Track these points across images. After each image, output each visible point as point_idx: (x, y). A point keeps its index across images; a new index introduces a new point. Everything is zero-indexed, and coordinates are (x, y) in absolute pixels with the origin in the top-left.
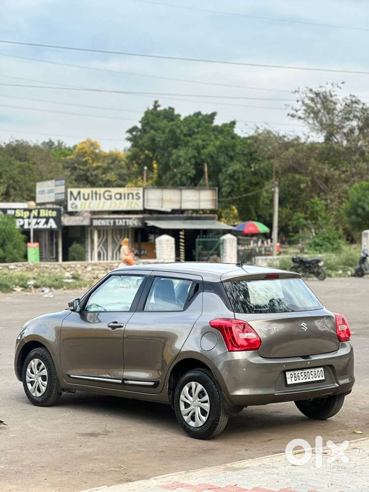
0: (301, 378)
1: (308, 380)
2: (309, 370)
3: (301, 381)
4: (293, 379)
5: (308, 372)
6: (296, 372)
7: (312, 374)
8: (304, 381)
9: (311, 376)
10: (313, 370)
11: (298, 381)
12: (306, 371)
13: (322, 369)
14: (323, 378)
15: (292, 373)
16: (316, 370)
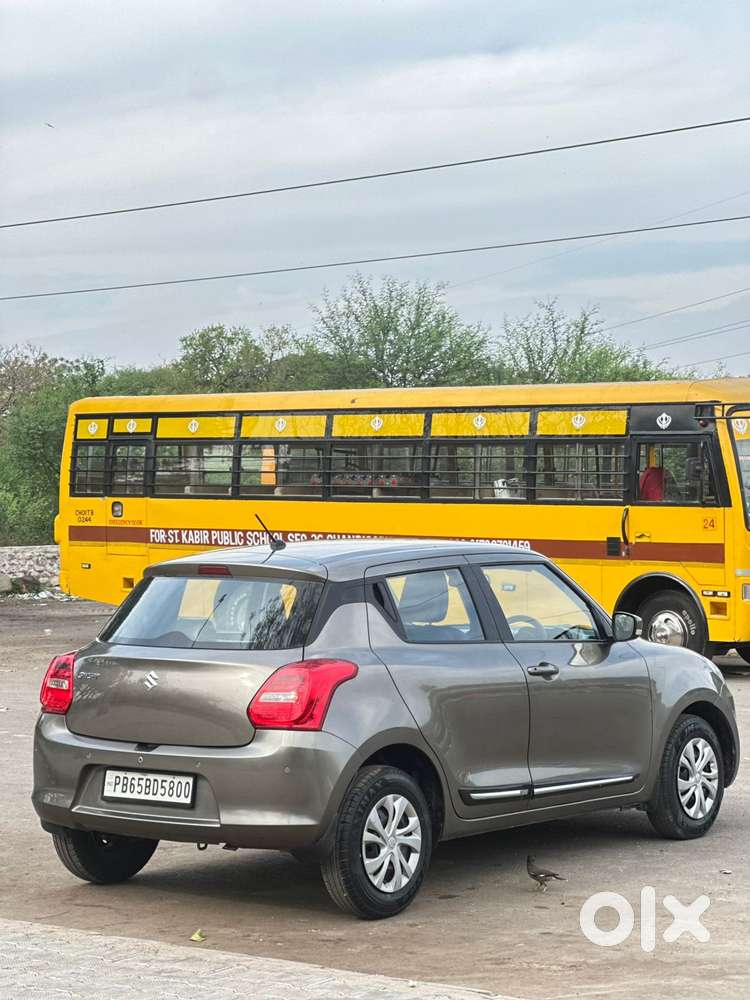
0: (138, 789)
1: (150, 797)
2: (160, 778)
3: (135, 796)
4: (119, 787)
5: (155, 780)
6: (130, 775)
7: (162, 787)
8: (143, 797)
9: (161, 791)
10: (169, 778)
11: (128, 795)
12: (152, 777)
13: (190, 780)
14: (188, 801)
15: (122, 774)
16: (177, 780)
